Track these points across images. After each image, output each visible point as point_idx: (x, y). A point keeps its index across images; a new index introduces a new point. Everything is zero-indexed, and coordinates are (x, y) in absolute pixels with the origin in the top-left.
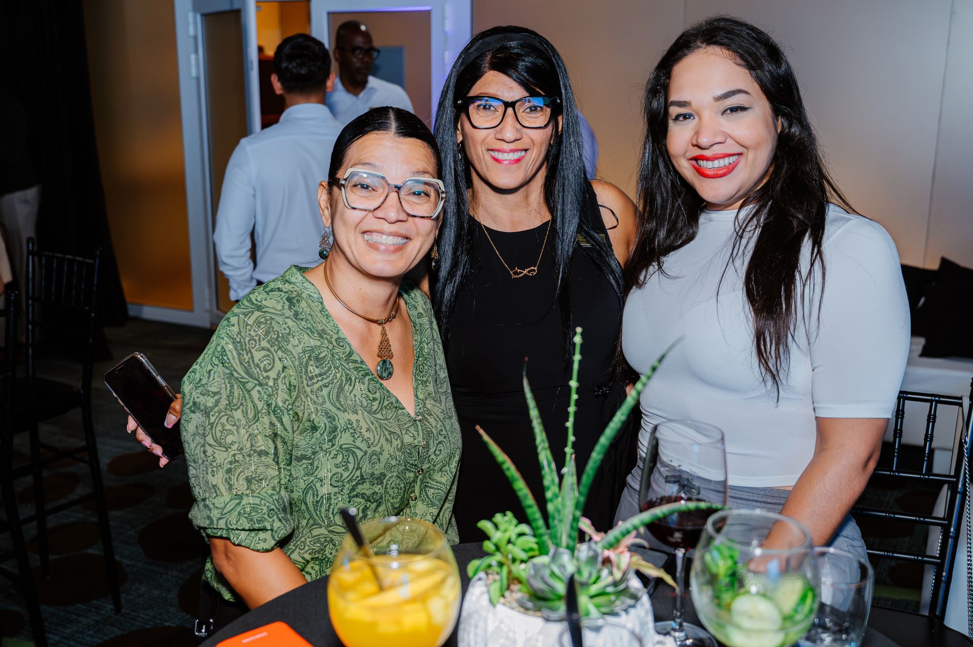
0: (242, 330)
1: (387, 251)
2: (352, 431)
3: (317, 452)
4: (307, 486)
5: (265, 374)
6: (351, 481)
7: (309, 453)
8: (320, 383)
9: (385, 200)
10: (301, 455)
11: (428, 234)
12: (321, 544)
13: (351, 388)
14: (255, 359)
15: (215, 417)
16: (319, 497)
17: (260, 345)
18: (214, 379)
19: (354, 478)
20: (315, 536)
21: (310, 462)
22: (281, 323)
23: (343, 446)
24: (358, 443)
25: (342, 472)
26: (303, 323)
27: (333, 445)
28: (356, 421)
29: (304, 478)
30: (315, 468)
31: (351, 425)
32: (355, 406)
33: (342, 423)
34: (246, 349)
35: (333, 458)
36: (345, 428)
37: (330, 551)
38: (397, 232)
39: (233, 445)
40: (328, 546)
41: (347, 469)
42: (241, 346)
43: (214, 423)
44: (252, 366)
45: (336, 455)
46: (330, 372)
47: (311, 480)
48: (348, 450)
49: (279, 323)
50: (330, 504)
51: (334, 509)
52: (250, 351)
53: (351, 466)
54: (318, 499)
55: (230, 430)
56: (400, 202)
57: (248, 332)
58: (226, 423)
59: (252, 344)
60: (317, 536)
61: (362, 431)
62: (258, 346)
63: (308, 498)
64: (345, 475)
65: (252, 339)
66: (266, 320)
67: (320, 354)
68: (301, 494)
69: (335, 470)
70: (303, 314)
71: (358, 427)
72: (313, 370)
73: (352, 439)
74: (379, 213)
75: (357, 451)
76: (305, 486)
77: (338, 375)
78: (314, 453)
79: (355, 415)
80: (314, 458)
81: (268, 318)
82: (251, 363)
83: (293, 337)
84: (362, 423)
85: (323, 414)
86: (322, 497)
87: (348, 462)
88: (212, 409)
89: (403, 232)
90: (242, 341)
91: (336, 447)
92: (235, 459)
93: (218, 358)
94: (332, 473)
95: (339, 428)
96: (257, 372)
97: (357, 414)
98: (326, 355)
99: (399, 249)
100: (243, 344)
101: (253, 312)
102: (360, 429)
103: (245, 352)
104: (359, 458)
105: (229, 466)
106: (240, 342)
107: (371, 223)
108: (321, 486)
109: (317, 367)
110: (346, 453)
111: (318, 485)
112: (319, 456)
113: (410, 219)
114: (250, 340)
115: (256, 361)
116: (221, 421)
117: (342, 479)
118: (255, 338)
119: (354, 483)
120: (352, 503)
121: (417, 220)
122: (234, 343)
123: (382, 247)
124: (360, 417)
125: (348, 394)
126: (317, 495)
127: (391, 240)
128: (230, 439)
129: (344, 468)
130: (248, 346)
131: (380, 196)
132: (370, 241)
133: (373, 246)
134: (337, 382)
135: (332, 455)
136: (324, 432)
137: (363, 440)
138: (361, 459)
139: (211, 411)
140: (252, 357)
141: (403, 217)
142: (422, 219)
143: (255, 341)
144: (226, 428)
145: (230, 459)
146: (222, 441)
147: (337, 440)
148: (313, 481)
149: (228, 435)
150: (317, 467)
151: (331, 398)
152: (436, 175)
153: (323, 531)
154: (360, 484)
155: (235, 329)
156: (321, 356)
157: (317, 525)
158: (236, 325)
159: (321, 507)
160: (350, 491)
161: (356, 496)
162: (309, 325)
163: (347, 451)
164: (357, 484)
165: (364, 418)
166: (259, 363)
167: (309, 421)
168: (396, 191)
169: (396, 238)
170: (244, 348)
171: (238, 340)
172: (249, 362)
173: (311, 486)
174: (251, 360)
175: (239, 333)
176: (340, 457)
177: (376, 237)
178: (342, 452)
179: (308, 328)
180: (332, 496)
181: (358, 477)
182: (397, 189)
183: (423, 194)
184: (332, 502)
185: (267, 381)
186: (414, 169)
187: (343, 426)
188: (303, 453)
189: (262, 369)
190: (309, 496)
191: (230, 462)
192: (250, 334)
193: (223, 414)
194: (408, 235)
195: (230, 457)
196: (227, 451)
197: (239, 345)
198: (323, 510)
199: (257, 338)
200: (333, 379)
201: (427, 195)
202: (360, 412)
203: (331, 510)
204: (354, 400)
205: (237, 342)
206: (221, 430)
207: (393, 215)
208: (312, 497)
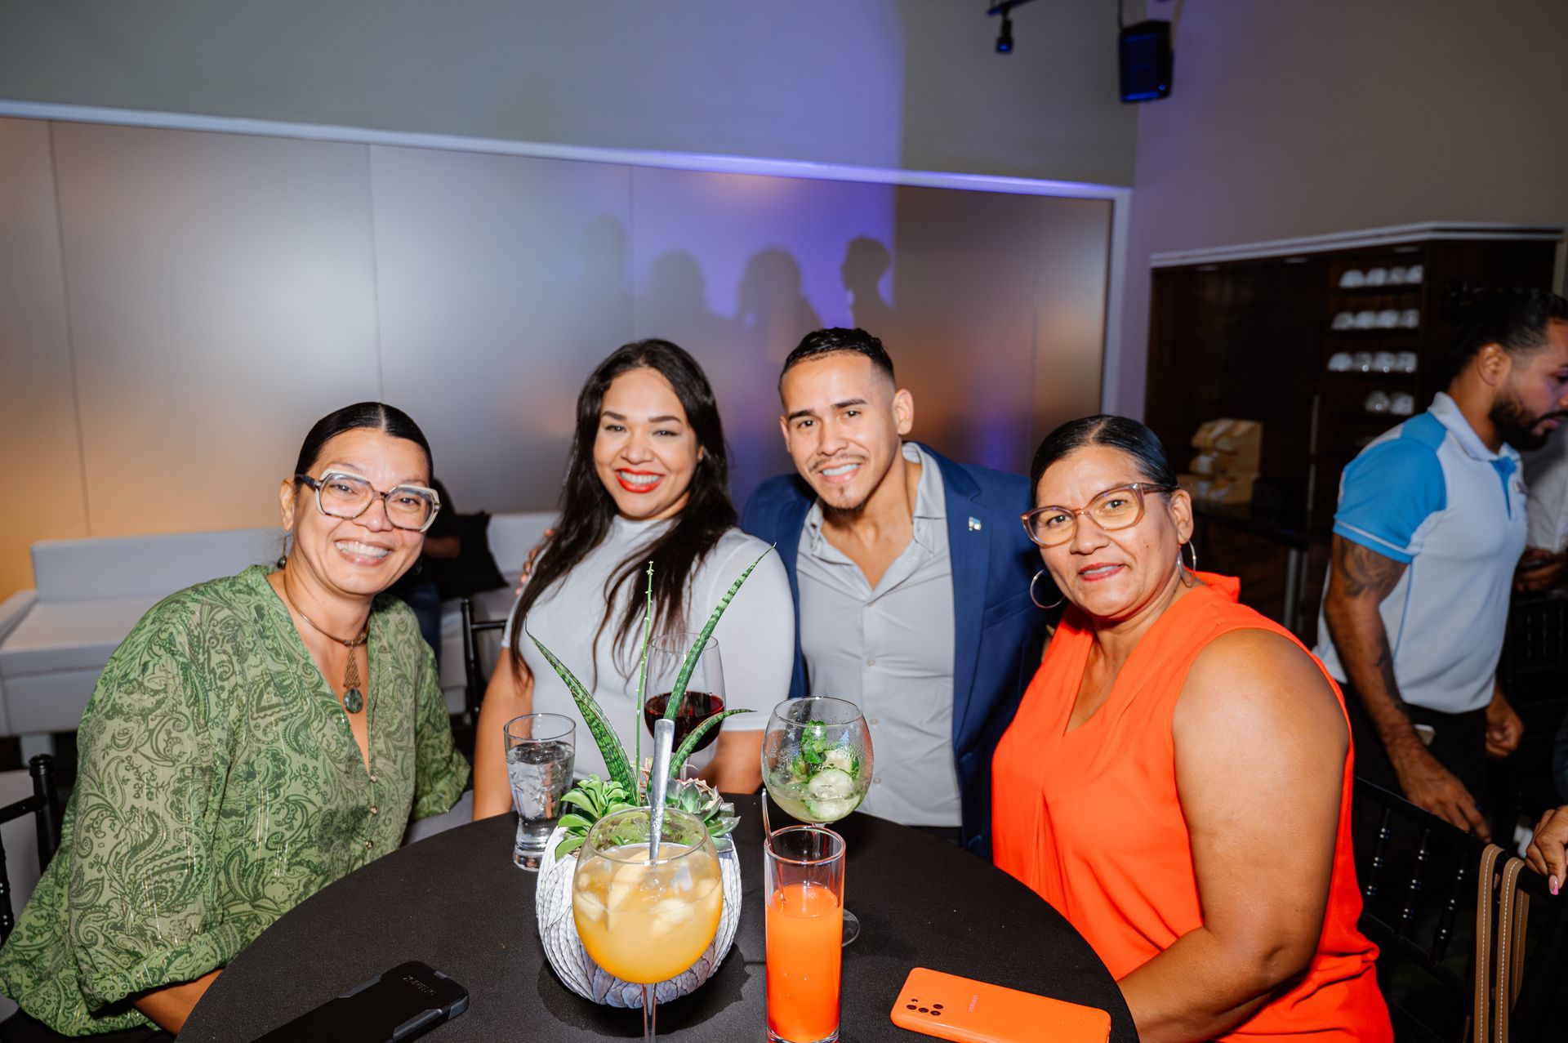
0: (204, 621)
1: (363, 564)
2: (305, 779)
3: (253, 806)
4: (233, 850)
5: (219, 683)
6: (294, 842)
7: (242, 807)
8: (276, 716)
9: (368, 507)
10: (231, 809)
11: (415, 547)
12: (241, 923)
13: (321, 725)
14: (212, 662)
15: (156, 722)
16: (249, 864)
17: (222, 647)
18: (153, 673)
19: (299, 839)
20: (233, 914)
21: (241, 819)
22: (247, 635)
23: (290, 799)
24: (312, 795)
25: (285, 831)
26: (270, 641)
27: (276, 796)
28: (314, 767)
29: (231, 841)
30: (248, 828)
31: (306, 771)
32: (317, 749)
33: (295, 767)
34: (203, 647)
35: (274, 813)
36: (297, 774)
37: (253, 931)
38: (380, 543)
39: (181, 757)
40: (250, 927)
41: (291, 828)
42: (199, 641)
43: (154, 729)
44: (206, 670)
45: (279, 809)
46: (295, 703)
47: (239, 843)
48: (296, 803)
49: (244, 634)
50: (262, 872)
51: (266, 877)
52: (208, 651)
53: (296, 824)
54: (247, 867)
55: (177, 738)
56: (386, 512)
57: (212, 627)
58: (172, 730)
59: (213, 643)
60: (235, 914)
61: (318, 781)
62: (218, 647)
63: (231, 867)
64: (288, 835)
65: (215, 636)
66: (235, 624)
67: (284, 681)
68: (223, 860)
69: (275, 829)
70: (271, 630)
71: (313, 775)
72: (270, 698)
73: (304, 789)
74: (361, 520)
75: (308, 805)
76: (230, 851)
77: (306, 708)
78: (249, 808)
79: (314, 760)
80: (248, 815)
81: (237, 623)
82: (206, 666)
83: (255, 655)
84: (320, 772)
85: (268, 756)
86: (252, 864)
87: (294, 818)
88: (151, 711)
89: (386, 542)
90: (201, 636)
91: (281, 799)
92: (184, 775)
93: (164, 646)
94: (271, 833)
95: (289, 774)
96: (211, 679)
97: (317, 759)
98: (292, 682)
99: (379, 562)
100: (202, 640)
101: (223, 608)
102: (317, 779)
103: (201, 651)
104: (309, 816)
105: (177, 785)
106: (198, 637)
107: (348, 529)
108: (254, 850)
109: (275, 695)
110: (294, 807)
111: (249, 850)
112: (255, 811)
113: (395, 530)
114: (210, 638)
115: (213, 664)
116: (166, 727)
117: (283, 840)
118: (218, 636)
119: (299, 845)
120: (291, 872)
121: (405, 533)
122: (188, 635)
123: (358, 560)
124: (319, 764)
125: (314, 733)
126: (246, 862)
127: (372, 552)
128: (176, 750)
129: (287, 826)
130: (207, 644)
131: (362, 501)
132: (344, 551)
133: (348, 558)
134: (303, 716)
135: (273, 810)
136: (264, 780)
137: (318, 793)
138: (313, 815)
139: (150, 714)
140: (209, 659)
141: (387, 526)
142: (409, 533)
143: (218, 640)
144: (173, 735)
145: (178, 776)
146: (168, 753)
147: (282, 790)
148: (242, 844)
149: (175, 744)
150: (251, 826)
151: (287, 735)
152: (427, 484)
153: (247, 907)
154: (306, 847)
155: (196, 618)
156: (286, 683)
157: (239, 899)
158: (198, 614)
159: (249, 876)
160: (292, 856)
161: (300, 863)
162: (275, 645)
163: (294, 804)
164: (301, 849)
165: (324, 767)
166: (216, 667)
167: (247, 763)
168: (382, 499)
169: (377, 549)
170: (202, 645)
171: (196, 633)
172: (203, 664)
173: (239, 851)
174: (206, 663)
175: (200, 625)
176: (284, 812)
177: (353, 547)
178: (288, 806)
179: (273, 648)
180: (267, 862)
181: (305, 838)
182: (383, 497)
183: (412, 502)
184: (265, 870)
185: (221, 692)
186: (404, 477)
187: (294, 771)
188: (234, 807)
189: (217, 676)
190: (233, 863)
191: (178, 779)
192: (213, 631)
193: (169, 717)
194: (392, 546)
195: (178, 773)
196: (174, 764)
197: (195, 640)
198: (251, 880)
199: (221, 638)
200: (297, 712)
201: (417, 503)
202: (321, 758)
203: (261, 880)
204: (320, 740)
205: (194, 636)
206: (167, 739)
207: (376, 523)
208: (238, 864)
